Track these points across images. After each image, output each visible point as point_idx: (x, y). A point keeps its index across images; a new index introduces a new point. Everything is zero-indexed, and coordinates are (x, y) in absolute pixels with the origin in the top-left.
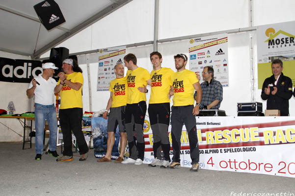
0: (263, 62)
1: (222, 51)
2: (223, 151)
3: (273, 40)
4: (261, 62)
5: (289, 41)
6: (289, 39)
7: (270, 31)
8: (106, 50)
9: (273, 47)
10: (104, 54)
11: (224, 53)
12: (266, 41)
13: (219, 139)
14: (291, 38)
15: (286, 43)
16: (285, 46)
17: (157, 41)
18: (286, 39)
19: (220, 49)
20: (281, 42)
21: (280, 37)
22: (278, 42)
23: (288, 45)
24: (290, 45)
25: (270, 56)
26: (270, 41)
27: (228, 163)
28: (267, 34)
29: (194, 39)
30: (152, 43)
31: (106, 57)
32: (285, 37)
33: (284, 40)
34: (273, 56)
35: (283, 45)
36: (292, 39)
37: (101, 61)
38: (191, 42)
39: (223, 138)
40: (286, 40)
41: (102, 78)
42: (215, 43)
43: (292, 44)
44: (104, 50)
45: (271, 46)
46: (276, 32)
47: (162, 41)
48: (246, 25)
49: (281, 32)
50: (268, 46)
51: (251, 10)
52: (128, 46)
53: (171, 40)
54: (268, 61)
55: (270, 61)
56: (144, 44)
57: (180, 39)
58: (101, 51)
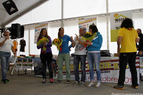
0: (113, 29)
2: (95, 73)
3: (117, 19)
4: (112, 29)
8: (38, 23)
9: (118, 22)
10: (37, 25)
12: (114, 20)
17: (63, 19)
19: (93, 23)
20: (121, 20)
21: (121, 18)
26: (116, 19)
28: (115, 16)
29: (81, 18)
30: (61, 20)
31: (39, 27)
32: (123, 18)
34: (117, 26)
37: (36, 29)
38: (80, 20)
41: (37, 37)
42: (91, 20)
45: (116, 22)
46: (119, 16)
47: (65, 19)
48: (105, 12)
49: (121, 15)
50: (115, 22)
51: (107, 5)
52: (49, 22)
53: (70, 19)
54: (115, 29)
55: (116, 29)
56: (57, 20)
57: (74, 18)
58: (36, 24)
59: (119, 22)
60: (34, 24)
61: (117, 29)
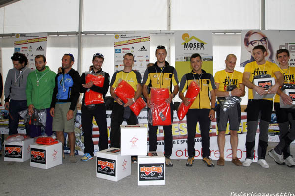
0: (179, 60)
1: (145, 48)
2: (180, 142)
3: (188, 44)
4: (177, 61)
5: (200, 46)
6: (200, 44)
7: (185, 35)
8: (23, 35)
9: (188, 49)
10: (20, 39)
11: (147, 50)
12: (182, 44)
13: (176, 132)
14: (201, 43)
15: (198, 47)
16: (197, 49)
17: (82, 33)
18: (198, 43)
19: (143, 47)
20: (194, 46)
21: (193, 41)
22: (191, 45)
23: (199, 48)
24: (200, 49)
25: (186, 56)
26: (185, 44)
27: (184, 153)
28: (183, 38)
29: (119, 35)
30: (76, 33)
32: (197, 42)
33: (196, 45)
34: (187, 56)
35: (195, 48)
36: (202, 45)
38: (117, 37)
39: (180, 130)
40: (198, 45)
42: (139, 40)
43: (202, 48)
44: (22, 35)
45: (186, 49)
46: (190, 37)
47: (86, 33)
48: (165, 28)
49: (194, 37)
50: (183, 48)
51: (169, 16)
52: (50, 34)
53: (95, 33)
54: (183, 60)
55: (185, 60)
56: (67, 33)
57: (105, 33)
58: (17, 35)
59: (190, 48)
60: (13, 35)
61: (187, 60)
